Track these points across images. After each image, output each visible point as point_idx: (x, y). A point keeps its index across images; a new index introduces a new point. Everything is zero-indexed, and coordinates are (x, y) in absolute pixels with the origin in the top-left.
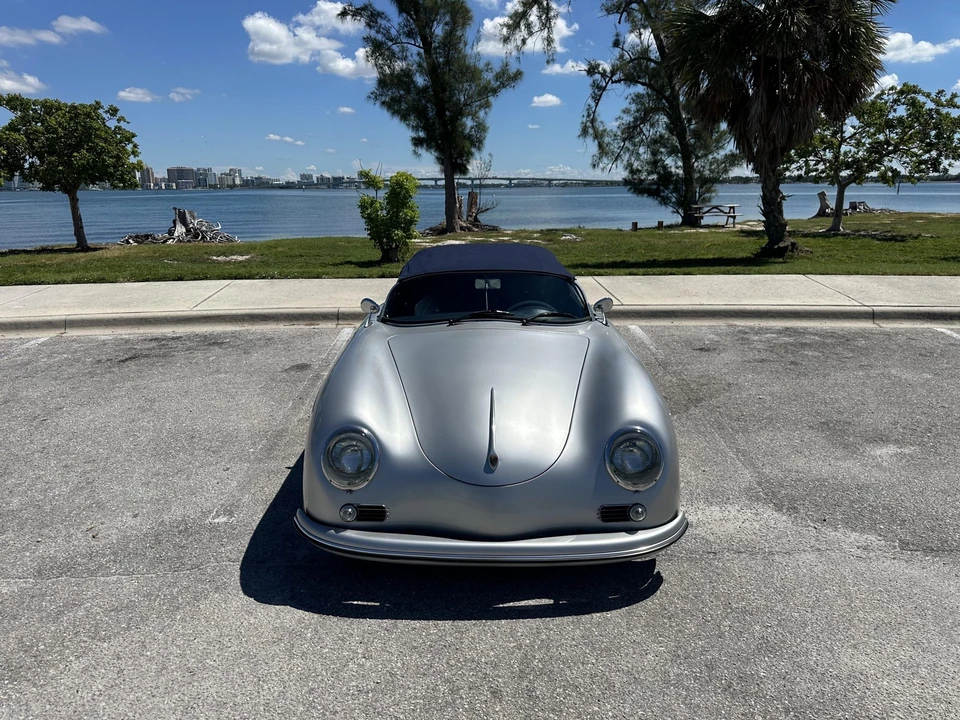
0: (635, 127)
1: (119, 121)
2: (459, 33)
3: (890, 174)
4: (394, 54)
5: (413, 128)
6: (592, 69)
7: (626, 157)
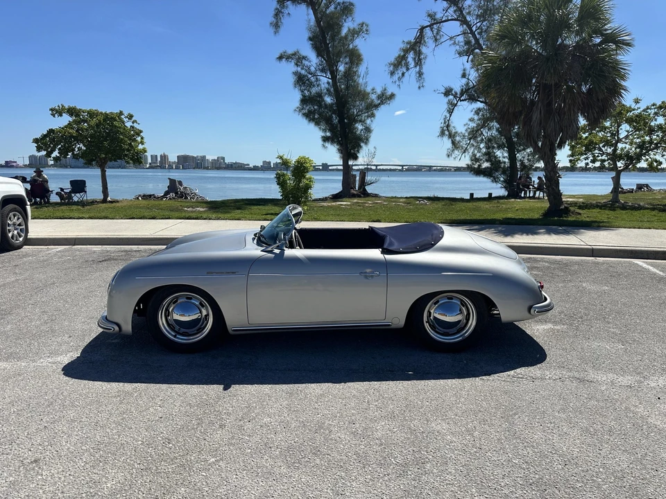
0: (477, 131)
1: (133, 123)
2: (355, 69)
3: (655, 164)
4: (311, 83)
5: (323, 130)
6: (448, 92)
7: (471, 151)
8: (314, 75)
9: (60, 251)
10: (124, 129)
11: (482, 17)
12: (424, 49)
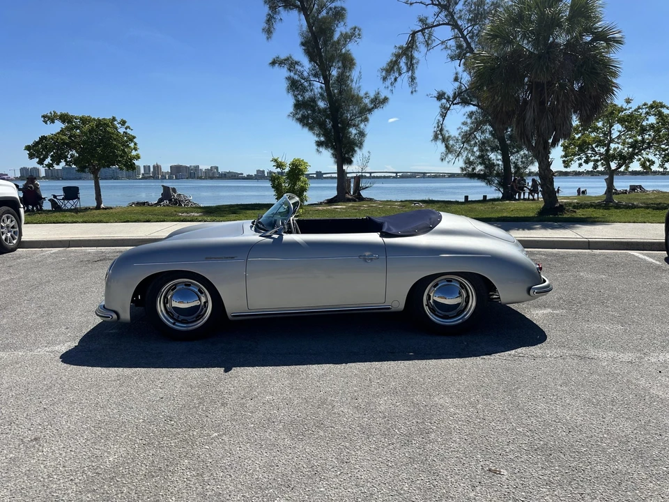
0: (470, 134)
1: (126, 128)
2: (348, 74)
3: (648, 164)
4: (305, 87)
5: (317, 135)
6: (440, 96)
7: (465, 154)
8: (307, 80)
9: (54, 253)
10: (117, 135)
11: (473, 21)
12: (416, 54)
